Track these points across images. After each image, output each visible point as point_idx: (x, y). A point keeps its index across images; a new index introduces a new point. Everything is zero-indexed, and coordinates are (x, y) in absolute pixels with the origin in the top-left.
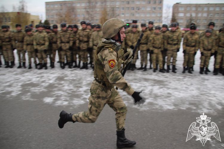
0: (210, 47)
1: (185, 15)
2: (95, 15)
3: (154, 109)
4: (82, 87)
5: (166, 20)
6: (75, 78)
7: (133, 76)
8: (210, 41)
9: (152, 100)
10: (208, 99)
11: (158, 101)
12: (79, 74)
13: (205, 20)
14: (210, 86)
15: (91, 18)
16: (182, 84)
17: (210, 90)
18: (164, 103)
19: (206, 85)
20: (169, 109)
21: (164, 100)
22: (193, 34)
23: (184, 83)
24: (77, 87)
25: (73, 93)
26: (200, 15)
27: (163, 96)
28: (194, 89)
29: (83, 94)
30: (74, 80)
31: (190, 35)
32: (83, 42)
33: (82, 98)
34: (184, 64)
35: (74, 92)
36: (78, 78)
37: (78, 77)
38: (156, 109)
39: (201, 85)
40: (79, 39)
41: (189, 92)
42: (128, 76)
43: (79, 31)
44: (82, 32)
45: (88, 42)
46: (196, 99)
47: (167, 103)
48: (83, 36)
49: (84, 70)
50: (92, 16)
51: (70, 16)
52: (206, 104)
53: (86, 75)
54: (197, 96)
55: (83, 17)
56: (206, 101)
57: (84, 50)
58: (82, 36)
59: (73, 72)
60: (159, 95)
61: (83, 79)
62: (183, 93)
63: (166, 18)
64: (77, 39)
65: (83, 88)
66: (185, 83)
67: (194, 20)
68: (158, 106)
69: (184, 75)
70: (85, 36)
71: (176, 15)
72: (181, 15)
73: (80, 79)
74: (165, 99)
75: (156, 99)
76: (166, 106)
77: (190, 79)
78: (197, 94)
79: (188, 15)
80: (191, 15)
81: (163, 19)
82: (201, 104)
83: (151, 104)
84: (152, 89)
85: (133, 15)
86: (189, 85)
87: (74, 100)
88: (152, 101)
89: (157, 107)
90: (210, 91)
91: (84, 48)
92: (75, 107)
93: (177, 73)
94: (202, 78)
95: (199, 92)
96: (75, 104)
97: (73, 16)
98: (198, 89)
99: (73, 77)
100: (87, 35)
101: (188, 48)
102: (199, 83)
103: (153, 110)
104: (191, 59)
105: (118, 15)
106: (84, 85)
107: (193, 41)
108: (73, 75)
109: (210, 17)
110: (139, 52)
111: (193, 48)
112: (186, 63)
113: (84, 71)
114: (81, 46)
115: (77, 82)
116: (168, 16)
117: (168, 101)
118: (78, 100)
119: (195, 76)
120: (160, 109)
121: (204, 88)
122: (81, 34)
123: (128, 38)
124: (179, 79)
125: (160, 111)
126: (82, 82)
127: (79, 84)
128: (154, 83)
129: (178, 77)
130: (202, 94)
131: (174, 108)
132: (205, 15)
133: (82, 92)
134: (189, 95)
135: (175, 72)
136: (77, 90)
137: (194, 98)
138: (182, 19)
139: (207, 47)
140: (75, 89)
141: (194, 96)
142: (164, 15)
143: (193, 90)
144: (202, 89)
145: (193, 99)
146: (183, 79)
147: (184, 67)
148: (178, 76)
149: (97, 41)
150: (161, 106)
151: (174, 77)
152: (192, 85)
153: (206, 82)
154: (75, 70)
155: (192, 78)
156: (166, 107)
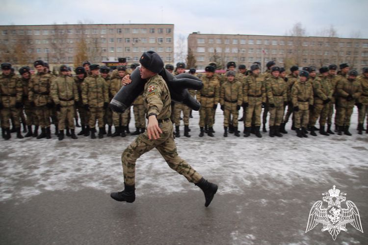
0: (234, 97)
1: (206, 50)
2: (66, 50)
3: (152, 194)
4: (38, 168)
5: (179, 58)
6: (27, 154)
7: (123, 145)
8: (234, 88)
9: (150, 180)
10: (233, 173)
11: (159, 181)
12: (34, 147)
13: (236, 57)
14: (237, 153)
15: (60, 54)
16: (197, 153)
17: (237, 159)
18: (169, 184)
19: (232, 152)
20: (174, 193)
21: (168, 180)
22: (210, 78)
23: (200, 151)
24: (30, 168)
25: (22, 178)
26: (227, 50)
27: (167, 173)
28: (214, 159)
29: (38, 180)
30: (25, 157)
31: (206, 80)
32: (39, 94)
33: (37, 185)
34: (200, 124)
35: (24, 176)
36: (32, 154)
37: (33, 152)
38: (156, 193)
39: (225, 153)
40: (33, 90)
41: (207, 163)
42: (116, 145)
43: (33, 77)
44: (38, 77)
45: (47, 93)
46: (216, 174)
47: (172, 184)
48: (40, 84)
49: (45, 140)
50: (62, 52)
51: (24, 52)
52: (230, 180)
53: (46, 148)
54: (218, 169)
55: (46, 52)
56: (230, 176)
57: (42, 107)
58: (38, 85)
59: (24, 144)
60: (162, 172)
61: (41, 154)
62: (198, 166)
63: (178, 55)
64: (29, 89)
65: (40, 169)
66: (202, 152)
67: (219, 57)
68: (158, 188)
69: (202, 139)
70: (43, 84)
71: (193, 50)
72: (201, 50)
73: (36, 155)
74: (170, 178)
75: (156, 179)
76: (171, 187)
77: (209, 145)
78: (219, 166)
79: (211, 50)
80: (215, 51)
81: (175, 56)
82: (223, 181)
83: (148, 186)
84: (151, 164)
85: (129, 50)
86: (207, 154)
87: (23, 189)
88: (150, 182)
89: (158, 190)
90: (237, 161)
91: (41, 105)
92: (24, 201)
93: (192, 137)
94: (227, 142)
95: (221, 163)
96: (24, 195)
97: (30, 51)
98: (221, 159)
99: (24, 151)
100: (46, 82)
101: (204, 99)
102: (222, 150)
103: (151, 196)
104: (210, 116)
105: (105, 50)
106: (42, 164)
107: (209, 88)
108: (24, 149)
109: (243, 54)
110: (132, 107)
111: (212, 99)
112: (203, 121)
113: (44, 142)
114: (36, 101)
115: (30, 161)
116: (182, 52)
117: (175, 179)
118: (29, 189)
119: (218, 139)
120: (162, 194)
121: (228, 157)
122: (37, 81)
123: (113, 86)
124: (194, 145)
125: (161, 196)
126: (39, 160)
127: (34, 163)
128: (155, 155)
129: (192, 144)
130: (225, 166)
131: (183, 190)
132: (235, 50)
133: (38, 176)
134: (207, 168)
135: (189, 136)
136: (30, 173)
137: (214, 173)
138: (203, 56)
139: (230, 97)
140: (25, 171)
141: (213, 170)
142: (176, 51)
143: (213, 161)
144: (225, 159)
145: (212, 174)
146: (199, 145)
147: (201, 128)
148: (192, 141)
149: (66, 91)
150: (163, 189)
151: (186, 143)
152: (213, 154)
153: (232, 148)
154: (29, 140)
155: (214, 143)
156: (170, 189)
